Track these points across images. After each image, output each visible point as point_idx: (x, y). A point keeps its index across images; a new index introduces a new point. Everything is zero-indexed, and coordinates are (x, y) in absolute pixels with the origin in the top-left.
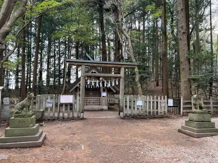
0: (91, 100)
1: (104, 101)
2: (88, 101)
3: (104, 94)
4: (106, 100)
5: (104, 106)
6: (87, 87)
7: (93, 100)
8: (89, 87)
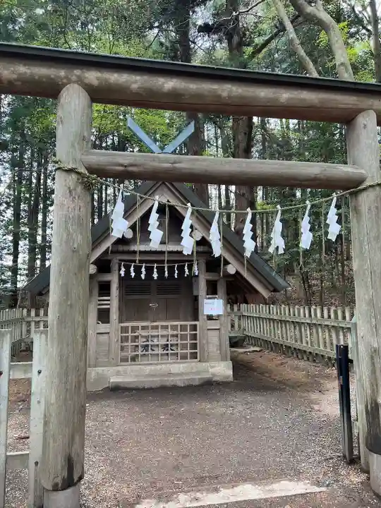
0: (155, 333)
1: (213, 338)
2: (141, 342)
3: (214, 306)
4: (223, 331)
5: (216, 360)
6: (133, 274)
7: (165, 333)
8: (143, 276)
